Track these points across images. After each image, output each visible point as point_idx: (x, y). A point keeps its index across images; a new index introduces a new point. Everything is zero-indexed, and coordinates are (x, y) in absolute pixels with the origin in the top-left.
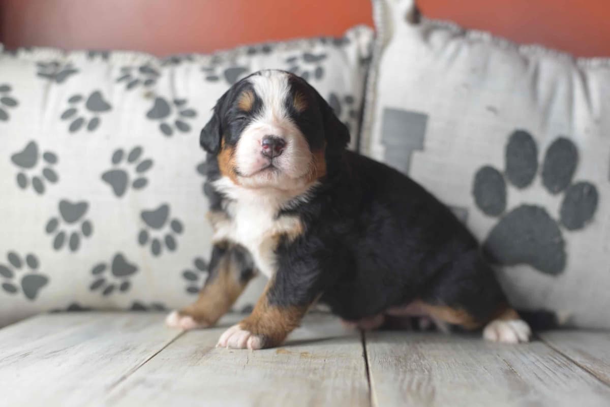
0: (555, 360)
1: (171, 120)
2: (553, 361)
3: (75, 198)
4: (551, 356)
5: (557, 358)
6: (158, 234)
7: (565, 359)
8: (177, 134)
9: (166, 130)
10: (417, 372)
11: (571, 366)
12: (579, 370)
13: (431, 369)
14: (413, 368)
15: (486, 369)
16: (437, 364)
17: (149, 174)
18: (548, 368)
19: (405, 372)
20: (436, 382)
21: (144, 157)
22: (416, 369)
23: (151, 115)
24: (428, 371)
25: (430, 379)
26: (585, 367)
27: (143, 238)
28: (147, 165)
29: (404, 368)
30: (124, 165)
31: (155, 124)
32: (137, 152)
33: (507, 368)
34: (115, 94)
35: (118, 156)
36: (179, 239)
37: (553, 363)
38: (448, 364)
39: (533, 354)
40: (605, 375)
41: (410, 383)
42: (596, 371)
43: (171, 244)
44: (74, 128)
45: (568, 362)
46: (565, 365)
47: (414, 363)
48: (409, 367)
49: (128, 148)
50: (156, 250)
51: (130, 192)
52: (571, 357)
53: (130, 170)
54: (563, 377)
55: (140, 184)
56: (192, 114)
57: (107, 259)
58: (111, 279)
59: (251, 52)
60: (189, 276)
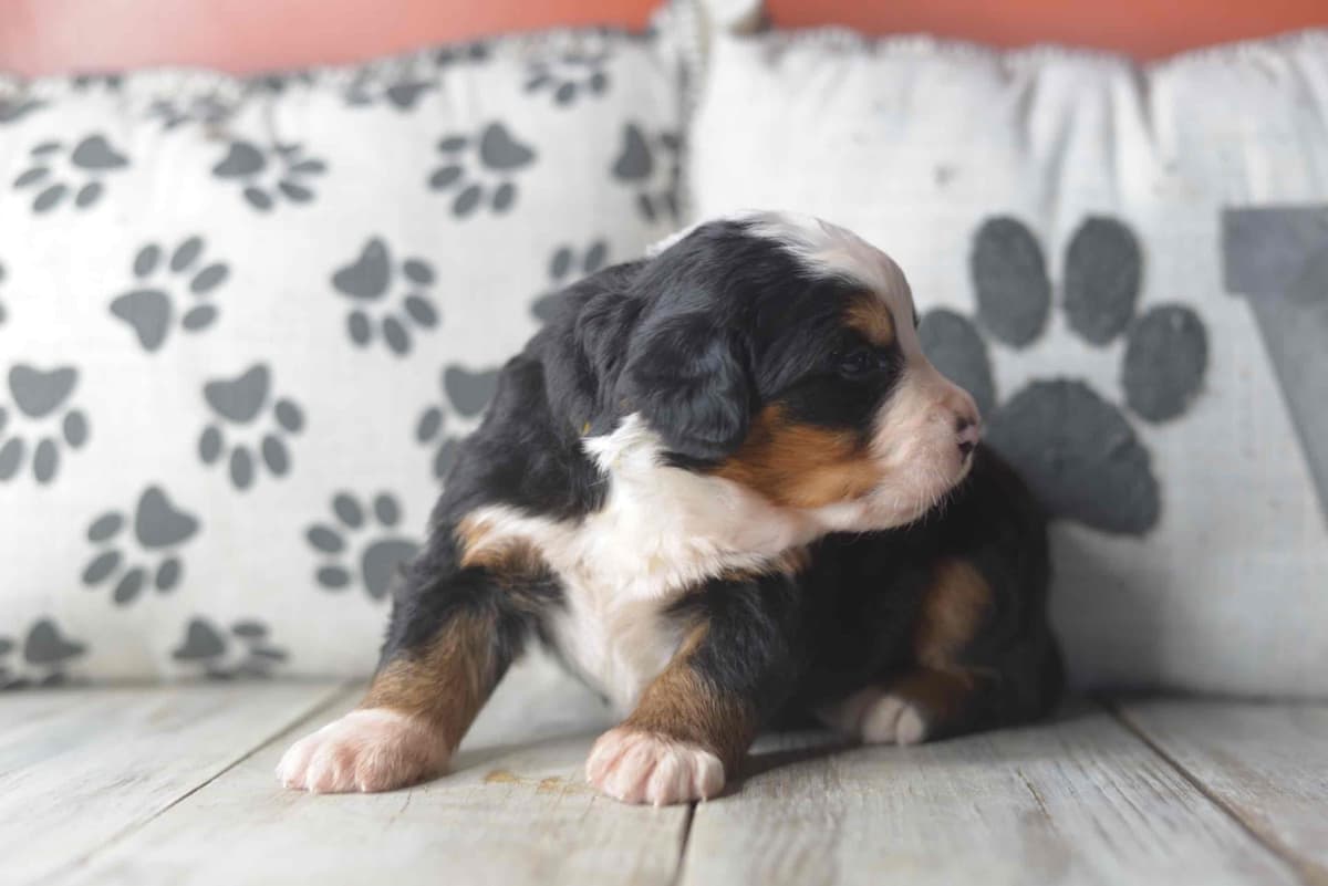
0: (1152, 781)
1: (268, 179)
2: (1146, 783)
3: (45, 360)
4: (1147, 770)
5: (1160, 775)
6: (246, 435)
7: (1177, 777)
8: (284, 208)
9: (258, 200)
10: (806, 825)
11: (1189, 797)
12: (1205, 806)
13: (844, 813)
14: (801, 811)
15: (978, 810)
16: (864, 799)
17: (220, 296)
18: (1130, 803)
19: (777, 826)
20: (846, 854)
21: (208, 257)
22: (807, 818)
23: (222, 170)
24: (837, 822)
25: (834, 844)
26: (1222, 799)
27: (209, 446)
28: (216, 275)
29: (779, 813)
30: (162, 279)
31: (232, 189)
32: (190, 249)
33: (1031, 805)
34: (139, 138)
35: (146, 260)
36: (295, 444)
37: (1145, 791)
38: (890, 798)
39: (1101, 765)
40: (1266, 819)
41: (781, 855)
42: (1246, 808)
43: (277, 459)
44: (44, 203)
45: (1185, 785)
46: (1174, 795)
47: (808, 801)
48: (790, 811)
49: (170, 243)
50: (241, 475)
51: (177, 338)
52: (1193, 773)
53: (178, 290)
54: (1162, 829)
55: (201, 319)
56: (316, 167)
57: (126, 501)
58: (134, 553)
59: (445, 58)
60: (320, 538)
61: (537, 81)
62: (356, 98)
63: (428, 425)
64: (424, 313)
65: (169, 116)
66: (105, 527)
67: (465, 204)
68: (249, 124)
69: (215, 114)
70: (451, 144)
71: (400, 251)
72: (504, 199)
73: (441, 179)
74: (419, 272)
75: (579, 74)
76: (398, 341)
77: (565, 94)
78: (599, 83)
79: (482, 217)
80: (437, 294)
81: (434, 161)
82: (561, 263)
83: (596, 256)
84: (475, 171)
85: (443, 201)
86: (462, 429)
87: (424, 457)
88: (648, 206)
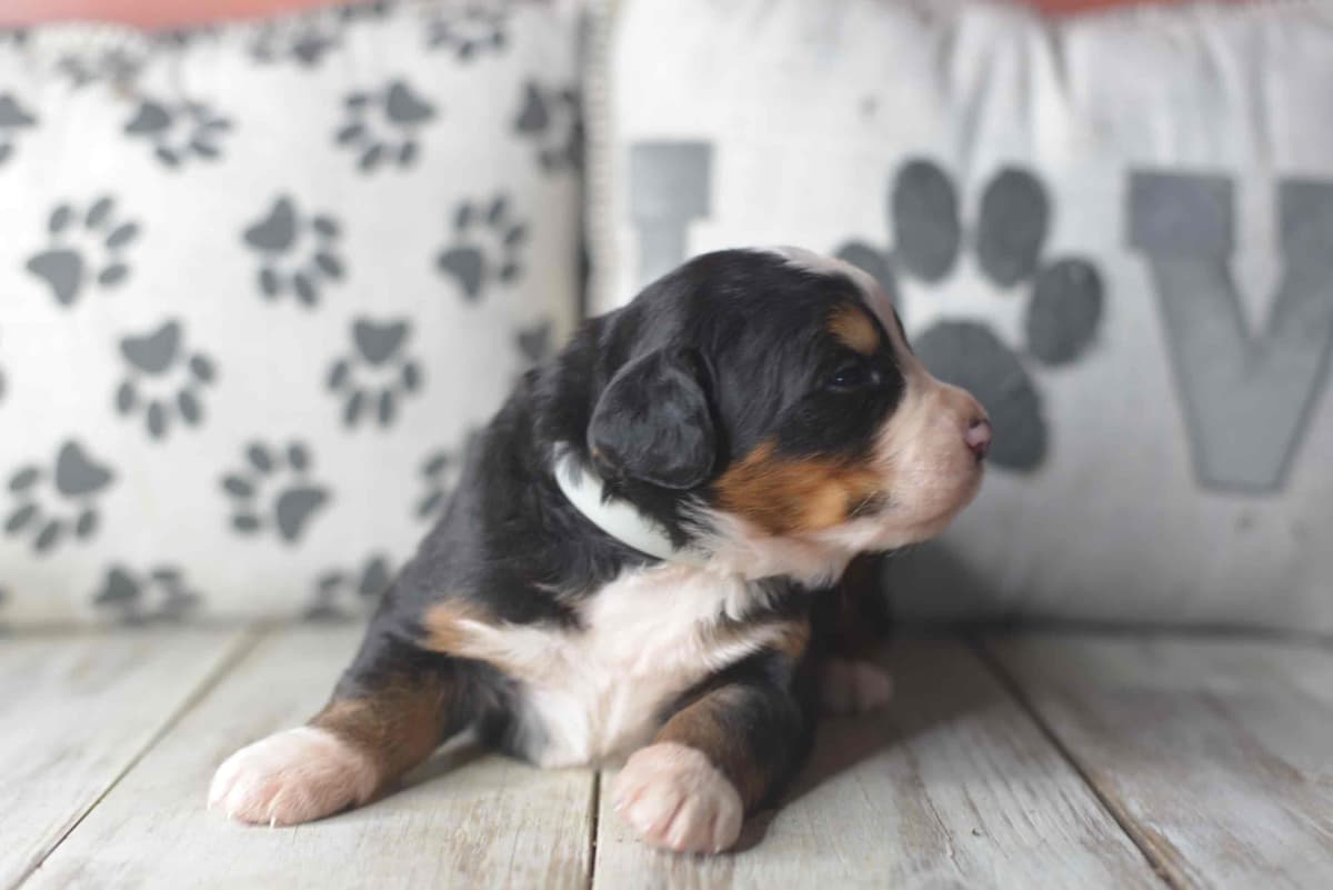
1: (180, 135)
6: (161, 387)
8: (195, 168)
9: (168, 157)
17: (134, 254)
23: (134, 128)
27: (125, 399)
28: (127, 233)
30: (77, 237)
31: (140, 152)
32: (100, 210)
34: (48, 96)
35: (60, 218)
36: (210, 397)
43: (190, 409)
49: (82, 198)
50: (156, 423)
51: (92, 298)
53: (90, 247)
55: (113, 275)
56: (222, 125)
57: (43, 453)
58: (52, 503)
59: (348, 14)
60: (235, 487)
61: (439, 36)
62: (261, 53)
63: (338, 375)
64: (330, 266)
65: (76, 71)
66: (23, 480)
67: (371, 159)
68: (157, 81)
69: (122, 71)
70: (356, 101)
71: (309, 205)
72: (407, 154)
73: (348, 135)
74: (327, 227)
75: (475, 31)
76: (306, 293)
77: (466, 50)
78: (498, 40)
79: (387, 175)
80: (349, 249)
81: (336, 117)
82: (464, 216)
83: (497, 210)
84: (380, 127)
85: (349, 157)
86: (372, 379)
87: (333, 406)
88: (547, 162)
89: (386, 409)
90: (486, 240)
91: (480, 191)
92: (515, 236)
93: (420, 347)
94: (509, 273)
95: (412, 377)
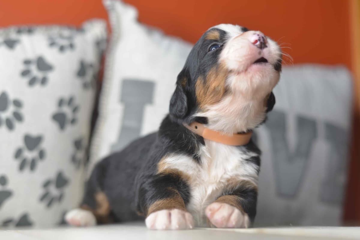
61: (52, 44)
63: (18, 154)
64: (18, 117)
67: (32, 82)
70: (27, 62)
71: (12, 96)
72: (44, 81)
73: (25, 73)
74: (17, 103)
75: (65, 42)
76: (10, 125)
77: (62, 49)
78: (72, 46)
79: (37, 87)
80: (24, 111)
81: (22, 67)
82: (61, 103)
83: (71, 101)
84: (35, 72)
85: (25, 80)
86: (29, 155)
87: (16, 164)
88: (85, 86)
89: (33, 165)
90: (67, 110)
91: (66, 94)
92: (75, 110)
93: (45, 145)
94: (73, 121)
95: (42, 155)
